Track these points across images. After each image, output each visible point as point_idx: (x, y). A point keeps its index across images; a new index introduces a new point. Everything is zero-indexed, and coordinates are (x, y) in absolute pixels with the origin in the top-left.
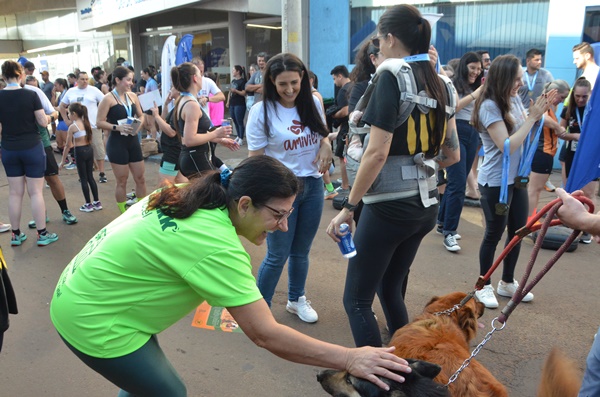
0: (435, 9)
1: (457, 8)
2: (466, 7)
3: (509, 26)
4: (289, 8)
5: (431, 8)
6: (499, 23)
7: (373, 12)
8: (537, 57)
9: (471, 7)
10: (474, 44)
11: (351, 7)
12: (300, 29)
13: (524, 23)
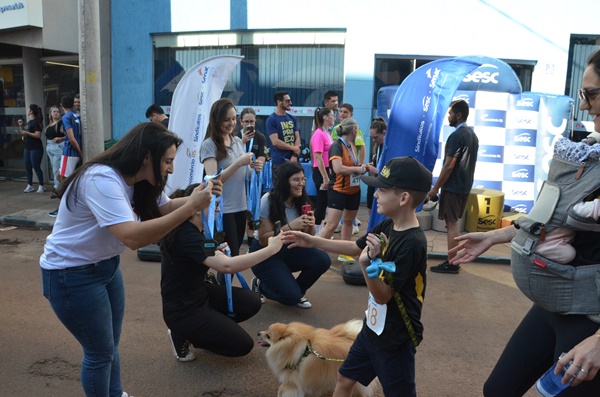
0: (239, 50)
1: (260, 50)
2: (269, 50)
3: (309, 68)
4: (87, 46)
5: (235, 50)
6: (300, 66)
7: (177, 52)
8: (333, 98)
9: (273, 50)
10: (277, 86)
11: (154, 46)
12: (99, 68)
13: (323, 66)
